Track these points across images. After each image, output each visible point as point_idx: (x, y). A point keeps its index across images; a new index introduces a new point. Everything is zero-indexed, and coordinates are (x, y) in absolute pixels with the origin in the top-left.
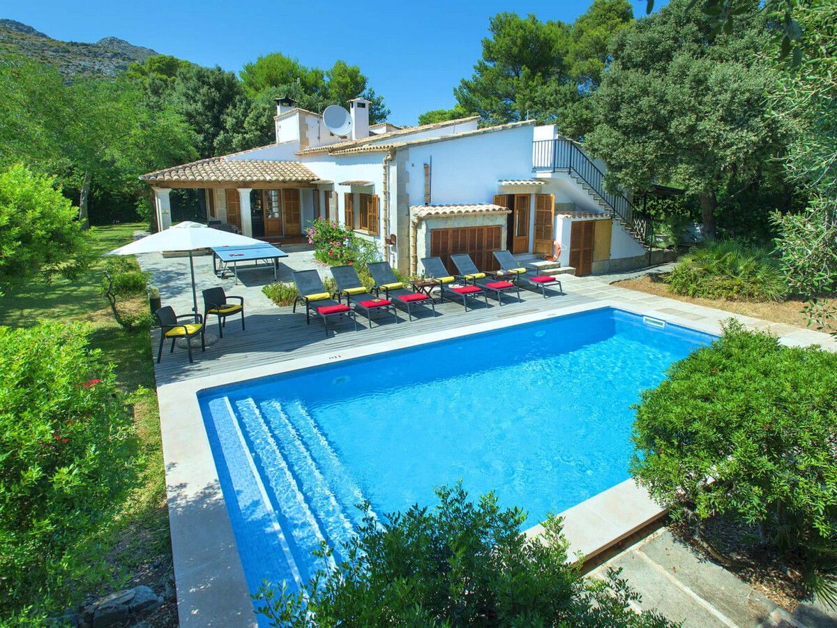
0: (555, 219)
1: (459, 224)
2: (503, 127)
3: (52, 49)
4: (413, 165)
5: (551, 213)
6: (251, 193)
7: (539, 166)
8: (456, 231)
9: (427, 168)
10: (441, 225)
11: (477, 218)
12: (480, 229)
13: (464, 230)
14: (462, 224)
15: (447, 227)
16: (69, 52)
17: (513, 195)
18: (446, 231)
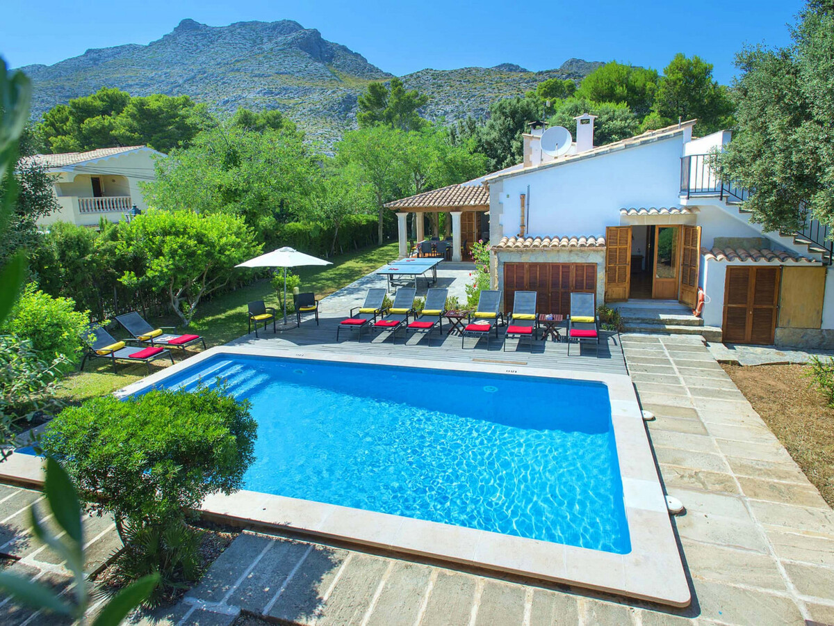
0: (702, 260)
1: (536, 259)
2: (626, 146)
3: (526, 81)
4: (508, 196)
5: (696, 251)
6: (462, 215)
7: (699, 187)
8: (533, 266)
9: (524, 199)
10: (515, 259)
11: (560, 253)
12: (566, 266)
13: (543, 266)
14: (541, 259)
15: (523, 261)
16: (536, 81)
17: (653, 227)
18: (520, 266)
